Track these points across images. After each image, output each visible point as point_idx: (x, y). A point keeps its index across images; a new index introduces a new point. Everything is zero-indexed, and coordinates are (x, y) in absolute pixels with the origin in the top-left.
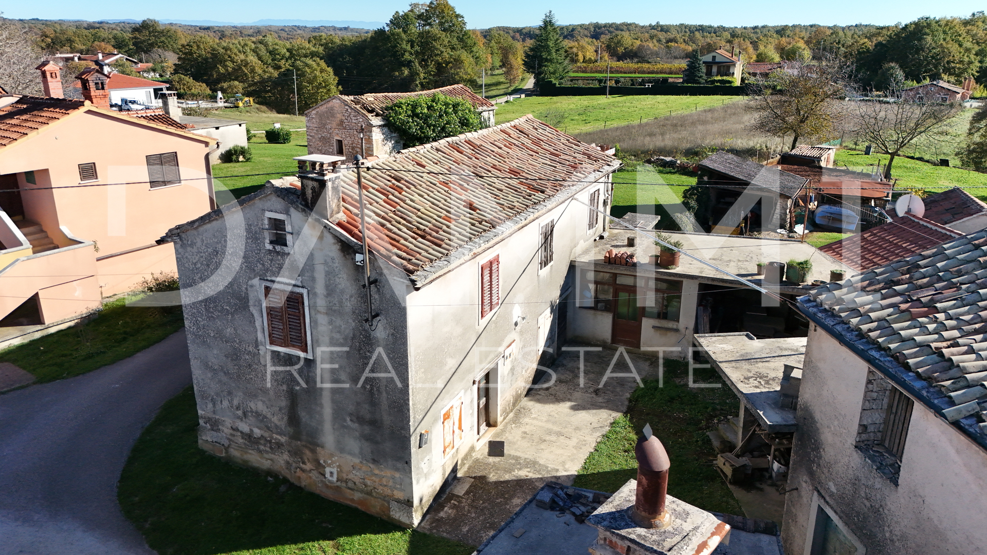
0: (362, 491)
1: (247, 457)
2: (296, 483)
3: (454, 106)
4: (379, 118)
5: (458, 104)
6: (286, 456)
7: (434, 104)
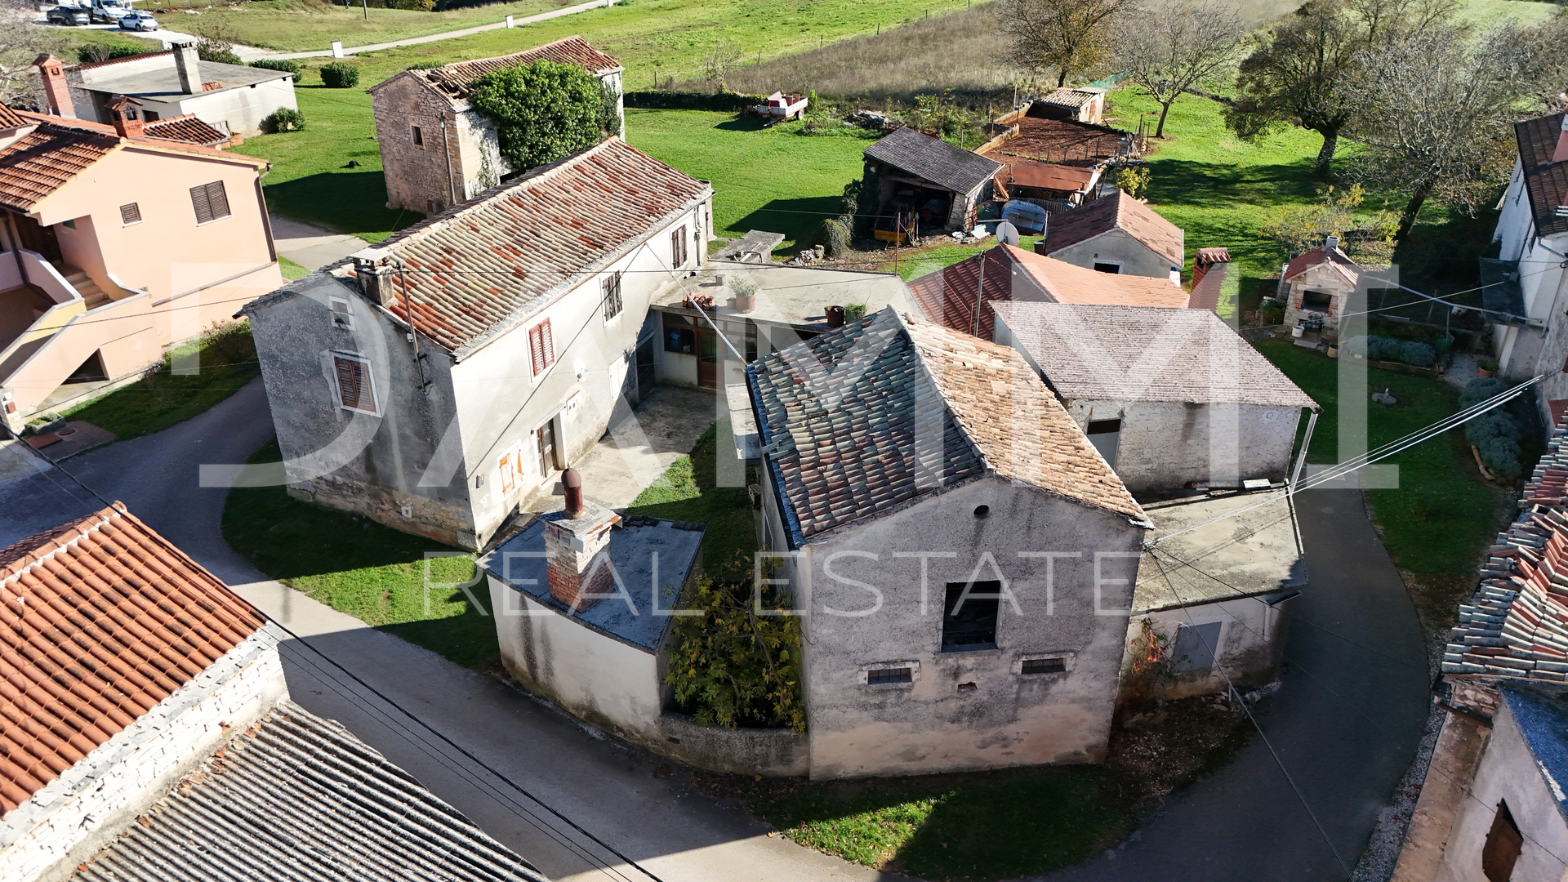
0: (434, 525)
1: (332, 501)
2: (378, 521)
3: (561, 76)
4: (464, 100)
5: (567, 74)
6: (367, 499)
7: (535, 77)
